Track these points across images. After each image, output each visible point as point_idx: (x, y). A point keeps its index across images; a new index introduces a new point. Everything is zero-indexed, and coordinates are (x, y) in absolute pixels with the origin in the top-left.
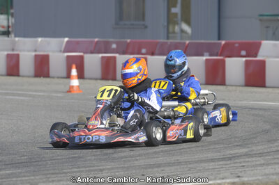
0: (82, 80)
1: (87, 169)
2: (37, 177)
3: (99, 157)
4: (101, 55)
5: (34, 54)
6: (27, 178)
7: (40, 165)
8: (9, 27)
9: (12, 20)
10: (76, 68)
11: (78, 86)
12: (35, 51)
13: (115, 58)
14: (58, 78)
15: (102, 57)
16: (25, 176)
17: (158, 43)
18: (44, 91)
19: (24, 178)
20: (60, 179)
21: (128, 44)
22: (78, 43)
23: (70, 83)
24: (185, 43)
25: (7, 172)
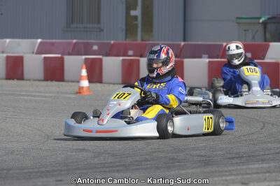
4: (84, 57)
5: (5, 55)
12: (3, 52)
15: (86, 59)
17: (146, 45)
21: (112, 45)
22: (53, 44)
24: (180, 45)
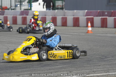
0: (93, 28)
1: (94, 65)
2: (73, 69)
3: (99, 60)
4: (101, 17)
5: (73, 17)
6: (68, 69)
7: (74, 64)
8: (63, 6)
9: (64, 3)
10: (91, 23)
11: (91, 30)
12: (74, 16)
13: (106, 18)
14: (83, 27)
15: (101, 18)
16: (68, 68)
18: (77, 33)
19: (67, 69)
20: (82, 69)
21: (112, 12)
22: (91, 12)
23: (87, 29)
25: (61, 66)
